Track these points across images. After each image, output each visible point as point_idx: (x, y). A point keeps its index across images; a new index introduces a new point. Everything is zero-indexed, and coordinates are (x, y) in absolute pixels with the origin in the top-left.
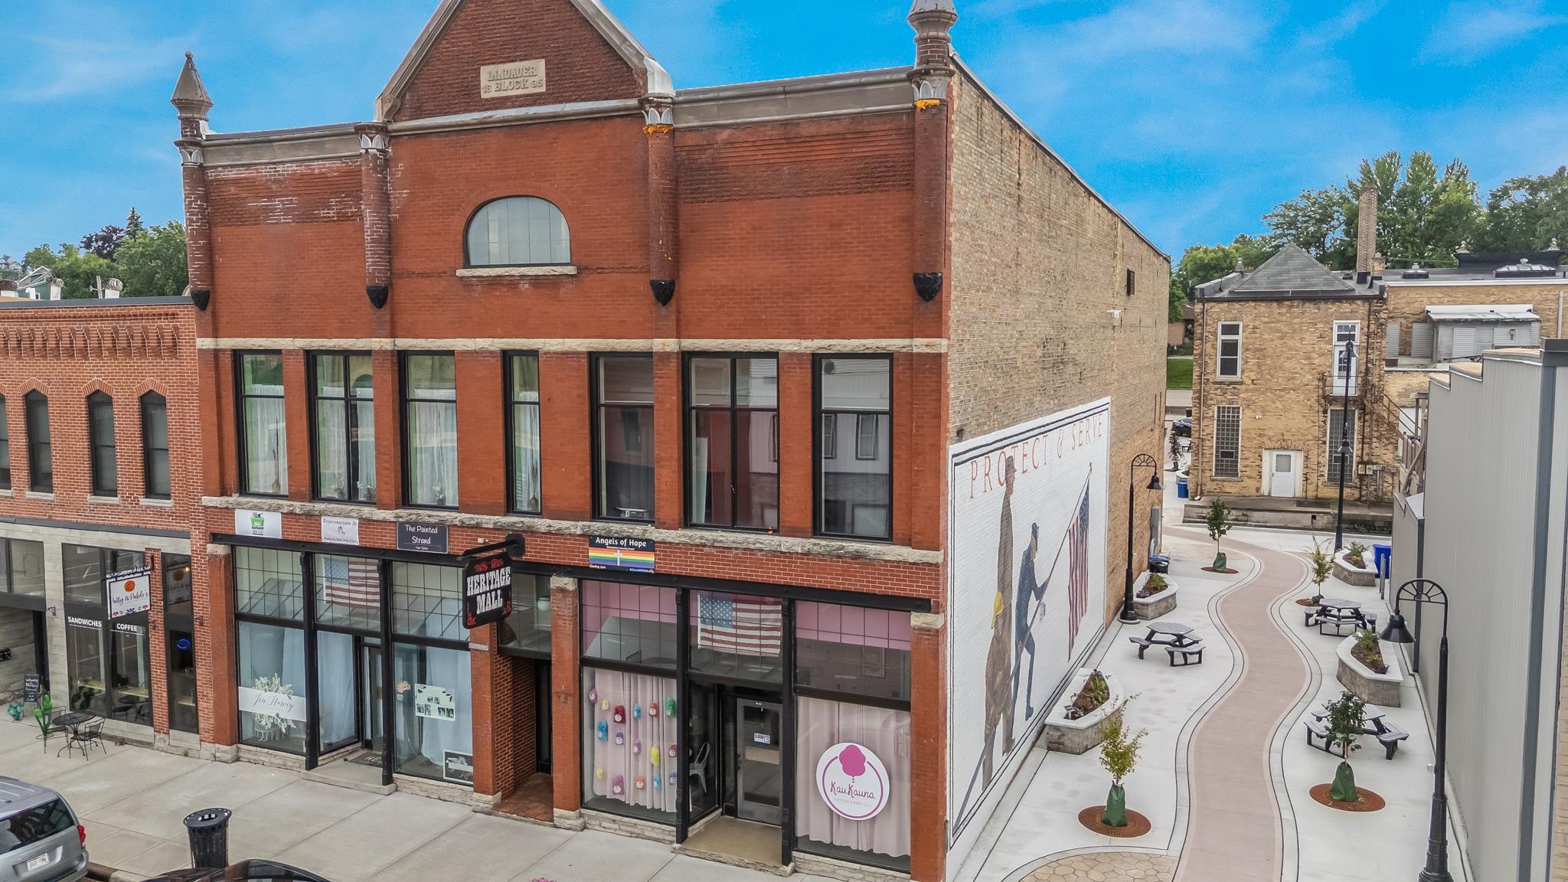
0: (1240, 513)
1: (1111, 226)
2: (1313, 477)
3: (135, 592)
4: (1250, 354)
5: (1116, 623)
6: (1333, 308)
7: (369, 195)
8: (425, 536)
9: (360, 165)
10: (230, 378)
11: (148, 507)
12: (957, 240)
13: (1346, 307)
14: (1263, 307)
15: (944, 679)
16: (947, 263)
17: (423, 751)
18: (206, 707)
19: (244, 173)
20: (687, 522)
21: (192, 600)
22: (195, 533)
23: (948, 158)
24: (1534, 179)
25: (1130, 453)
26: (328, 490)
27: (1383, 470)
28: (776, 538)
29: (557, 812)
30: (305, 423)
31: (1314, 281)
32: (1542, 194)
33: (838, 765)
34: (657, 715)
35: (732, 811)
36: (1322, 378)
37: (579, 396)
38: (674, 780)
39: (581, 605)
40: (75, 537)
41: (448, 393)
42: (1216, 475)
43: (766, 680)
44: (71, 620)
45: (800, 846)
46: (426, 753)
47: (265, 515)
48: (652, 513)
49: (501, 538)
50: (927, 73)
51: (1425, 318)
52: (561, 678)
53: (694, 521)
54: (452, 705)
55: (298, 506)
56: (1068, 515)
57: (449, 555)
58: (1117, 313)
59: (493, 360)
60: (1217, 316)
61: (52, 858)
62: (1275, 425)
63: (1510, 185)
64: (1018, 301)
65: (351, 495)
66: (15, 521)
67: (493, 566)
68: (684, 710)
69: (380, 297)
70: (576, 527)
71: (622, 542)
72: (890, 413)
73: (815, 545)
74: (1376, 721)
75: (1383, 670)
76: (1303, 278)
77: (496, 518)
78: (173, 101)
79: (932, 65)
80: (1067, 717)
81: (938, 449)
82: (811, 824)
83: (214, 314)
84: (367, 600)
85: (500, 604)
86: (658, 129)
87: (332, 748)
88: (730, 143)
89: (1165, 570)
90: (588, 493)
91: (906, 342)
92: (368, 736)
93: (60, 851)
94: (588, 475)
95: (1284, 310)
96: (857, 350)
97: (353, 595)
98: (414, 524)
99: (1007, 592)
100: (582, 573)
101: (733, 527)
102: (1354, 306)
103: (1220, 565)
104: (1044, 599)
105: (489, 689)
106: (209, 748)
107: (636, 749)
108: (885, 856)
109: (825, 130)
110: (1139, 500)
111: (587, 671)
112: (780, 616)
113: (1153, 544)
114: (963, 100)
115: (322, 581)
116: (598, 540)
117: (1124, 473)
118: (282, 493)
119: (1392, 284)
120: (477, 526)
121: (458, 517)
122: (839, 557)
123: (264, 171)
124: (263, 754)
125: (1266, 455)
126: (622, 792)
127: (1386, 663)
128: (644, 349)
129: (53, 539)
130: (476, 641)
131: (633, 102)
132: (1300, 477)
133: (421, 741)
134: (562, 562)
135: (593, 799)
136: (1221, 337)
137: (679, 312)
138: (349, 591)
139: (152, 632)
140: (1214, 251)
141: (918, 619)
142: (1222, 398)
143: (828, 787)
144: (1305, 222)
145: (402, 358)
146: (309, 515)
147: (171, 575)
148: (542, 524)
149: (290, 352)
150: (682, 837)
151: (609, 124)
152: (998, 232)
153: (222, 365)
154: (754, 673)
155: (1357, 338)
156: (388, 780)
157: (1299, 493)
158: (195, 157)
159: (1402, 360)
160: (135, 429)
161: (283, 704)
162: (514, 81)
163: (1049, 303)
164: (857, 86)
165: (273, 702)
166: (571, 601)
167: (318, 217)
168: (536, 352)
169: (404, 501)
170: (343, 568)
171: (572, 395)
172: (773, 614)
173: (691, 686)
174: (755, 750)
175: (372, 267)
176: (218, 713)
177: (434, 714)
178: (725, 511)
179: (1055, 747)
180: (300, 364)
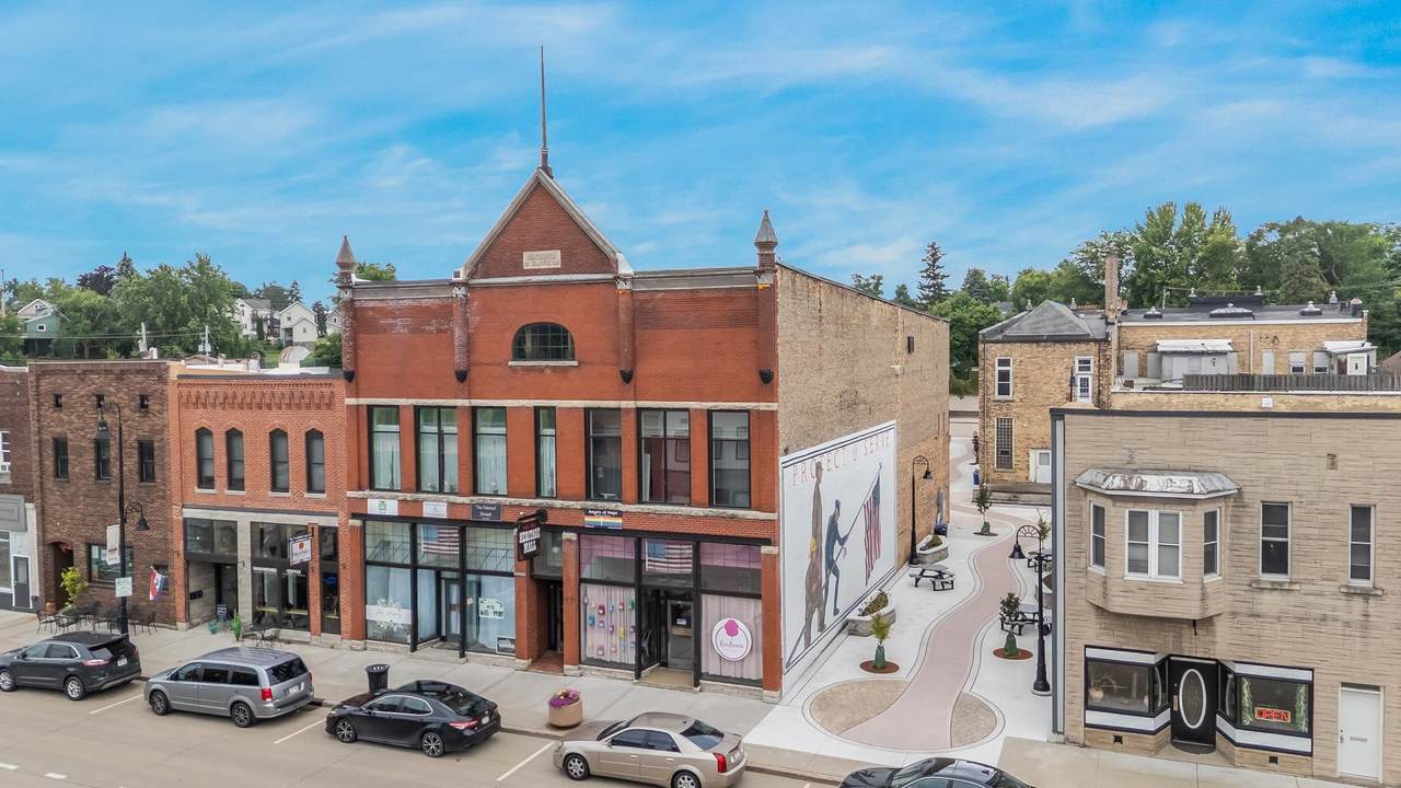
0: (1012, 495)
1: (892, 314)
3: (304, 549)
4: (1018, 381)
5: (906, 566)
6: (1074, 347)
7: (457, 319)
8: (488, 511)
9: (452, 302)
10: (365, 421)
11: (309, 498)
12: (782, 351)
13: (1083, 347)
14: (1026, 347)
15: (781, 581)
16: (776, 364)
17: (480, 640)
18: (346, 618)
19: (379, 304)
20: (640, 501)
21: (337, 555)
22: (341, 513)
23: (775, 312)
24: (1283, 222)
25: (910, 455)
26: (427, 484)
28: (690, 509)
29: (566, 667)
30: (413, 447)
31: (1061, 328)
32: (1288, 236)
33: (724, 631)
34: (623, 609)
35: (665, 665)
37: (578, 431)
38: (633, 646)
39: (579, 549)
40: (259, 518)
41: (502, 430)
42: (997, 468)
43: (685, 587)
44: (255, 568)
45: (704, 676)
46: (483, 640)
47: (387, 502)
48: (620, 495)
49: (534, 512)
50: (763, 272)
51: (1155, 350)
52: (568, 590)
53: (644, 500)
54: (502, 610)
55: (409, 496)
56: (865, 494)
57: (503, 522)
58: (899, 366)
59: (529, 412)
60: (995, 353)
61: (300, 688)
62: (1038, 432)
63: (1264, 228)
64: (821, 374)
65: (441, 489)
66: (217, 508)
67: (532, 526)
68: (639, 606)
69: (462, 376)
70: (578, 505)
71: (604, 513)
72: (748, 442)
73: (710, 511)
77: (531, 501)
78: (336, 263)
79: (766, 268)
80: (860, 616)
82: (710, 665)
83: (357, 385)
84: (450, 550)
85: (535, 548)
86: (624, 291)
87: (424, 640)
88: (662, 300)
90: (584, 486)
91: (757, 404)
92: (444, 634)
93: (302, 684)
94: (584, 475)
95: (1041, 349)
96: (731, 409)
97: (441, 548)
98: (481, 505)
99: (819, 539)
100: (581, 531)
101: (665, 503)
102: (1088, 346)
103: (986, 531)
104: (845, 546)
105: (525, 598)
106: (347, 643)
107: (611, 629)
108: (749, 680)
109: (713, 296)
111: (583, 585)
112: (691, 551)
114: (783, 281)
115: (421, 541)
116: (590, 512)
117: (909, 468)
118: (395, 488)
119: (1127, 325)
120: (520, 506)
121: (507, 501)
122: (723, 517)
123: (391, 303)
124: (381, 645)
125: (1032, 453)
126: (604, 654)
128: (617, 406)
129: (244, 521)
130: (517, 570)
131: (610, 276)
133: (478, 635)
134: (569, 524)
135: (586, 659)
136: (998, 368)
137: (635, 387)
138: (439, 545)
139: (311, 574)
141: (765, 549)
142: (1000, 412)
143: (719, 643)
145: (474, 409)
146: (416, 501)
147: (323, 539)
148: (558, 503)
149: (404, 407)
150: (638, 676)
151: (597, 285)
152: (807, 340)
153: (361, 414)
154: (676, 583)
155: (1092, 368)
156: (462, 655)
158: (347, 295)
161: (395, 614)
162: (542, 261)
163: (844, 371)
164: (727, 274)
165: (389, 613)
166: (574, 547)
167: (424, 331)
168: (554, 408)
169: (475, 492)
170: (434, 532)
171: (574, 431)
172: (688, 550)
173: (643, 592)
174: (678, 630)
175: (459, 359)
176: (353, 622)
177: (491, 616)
178: (660, 493)
179: (853, 633)
180: (411, 414)
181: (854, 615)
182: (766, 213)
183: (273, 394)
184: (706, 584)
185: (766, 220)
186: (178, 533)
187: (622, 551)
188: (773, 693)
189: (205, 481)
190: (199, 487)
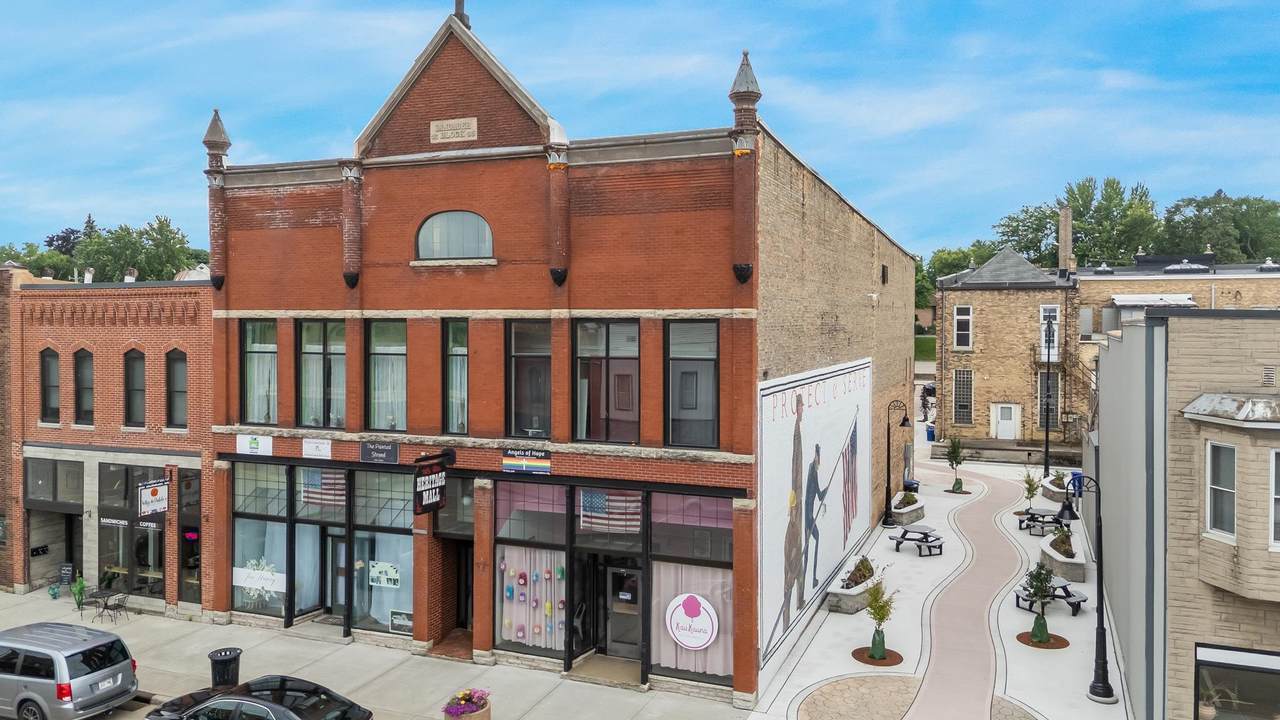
0: (974, 451)
1: (869, 234)
2: (1029, 424)
3: (157, 497)
4: (978, 331)
5: (879, 528)
6: (1039, 295)
7: (348, 209)
8: (382, 451)
9: (342, 188)
10: (237, 338)
11: (168, 434)
12: (762, 243)
13: (1049, 295)
14: (987, 294)
15: (756, 546)
16: (755, 258)
17: (372, 614)
18: (208, 583)
19: (254, 193)
20: (574, 438)
21: (200, 504)
22: (205, 453)
23: (755, 188)
24: (1199, 198)
25: (887, 401)
26: (309, 416)
27: (1080, 419)
28: (638, 448)
29: (476, 652)
30: (292, 371)
31: (1025, 275)
32: (1206, 210)
33: (681, 610)
34: (550, 578)
35: (603, 651)
36: (1033, 349)
37: (497, 349)
38: (562, 626)
39: (496, 500)
40: (110, 458)
41: (402, 349)
42: (956, 422)
43: (630, 550)
44: (103, 521)
45: (655, 670)
46: (374, 614)
47: (260, 439)
48: (548, 431)
49: (439, 451)
50: (742, 132)
51: (1112, 305)
52: (481, 553)
53: (579, 437)
54: (397, 576)
55: (285, 432)
56: (843, 442)
57: (399, 465)
58: (875, 296)
59: (435, 325)
60: (954, 300)
61: (115, 681)
62: (999, 384)
63: (1181, 203)
64: (803, 284)
65: (326, 424)
66: (62, 446)
67: (434, 471)
68: (570, 575)
69: (353, 281)
70: (494, 443)
71: (527, 453)
72: (717, 362)
73: (665, 452)
74: (1064, 588)
75: (1072, 556)
76: (1017, 273)
77: (434, 438)
78: (204, 142)
79: (744, 127)
80: (843, 587)
81: (751, 384)
82: (662, 655)
83: (227, 293)
84: (335, 500)
85: (438, 499)
86: (557, 166)
87: (303, 613)
88: (607, 176)
89: (916, 490)
90: (503, 419)
91: (728, 311)
92: (329, 604)
93: (120, 676)
94: (503, 405)
95: (1003, 297)
96: (694, 317)
97: (324, 497)
98: (373, 443)
99: (798, 490)
100: (497, 476)
101: (607, 441)
102: (1055, 294)
103: (957, 488)
104: (825, 501)
105: (426, 563)
106: (210, 614)
107: (535, 604)
108: (715, 676)
109: (673, 169)
110: (895, 437)
111: (499, 547)
112: (640, 504)
113: (906, 472)
114: (765, 150)
115: (301, 487)
116: (509, 452)
117: (884, 415)
118: (271, 422)
119: (1083, 278)
120: (421, 444)
121: (406, 438)
122: (682, 460)
123: (269, 192)
124: (250, 618)
125: (993, 407)
126: (524, 637)
127: (1074, 550)
128: (544, 317)
129: (92, 461)
130: (416, 528)
131: (540, 148)
132: (1019, 425)
133: (370, 607)
134: (483, 468)
135: (501, 644)
136: (956, 317)
137: (569, 291)
138: (322, 494)
139: (167, 527)
140: (956, 253)
141: (738, 503)
142: (957, 364)
143: (674, 626)
144: (1025, 230)
145: (367, 323)
146: (294, 438)
147: (183, 485)
148: (469, 441)
149: (282, 320)
150: (568, 667)
151: (522, 162)
152: (789, 237)
153: (231, 330)
154: (619, 546)
155: (1058, 317)
156: (347, 633)
157: (1019, 437)
158: (218, 182)
159: (1095, 337)
160: (162, 377)
161: (267, 580)
162: (455, 132)
163: (826, 288)
164: (694, 140)
165: (260, 578)
166: (489, 497)
167: (308, 224)
168: (465, 320)
169: (366, 426)
170: (317, 477)
171: (492, 349)
172: (633, 504)
173: (576, 555)
174: (620, 605)
175: (348, 259)
176: (216, 588)
177: (384, 584)
178: (599, 430)
179: (835, 609)
180: (290, 329)
181: (836, 587)
182: (746, 55)
183: (128, 305)
184: (658, 545)
185: (746, 64)
186: (17, 477)
187: (551, 502)
188: (747, 696)
189: (49, 413)
190: (43, 421)
